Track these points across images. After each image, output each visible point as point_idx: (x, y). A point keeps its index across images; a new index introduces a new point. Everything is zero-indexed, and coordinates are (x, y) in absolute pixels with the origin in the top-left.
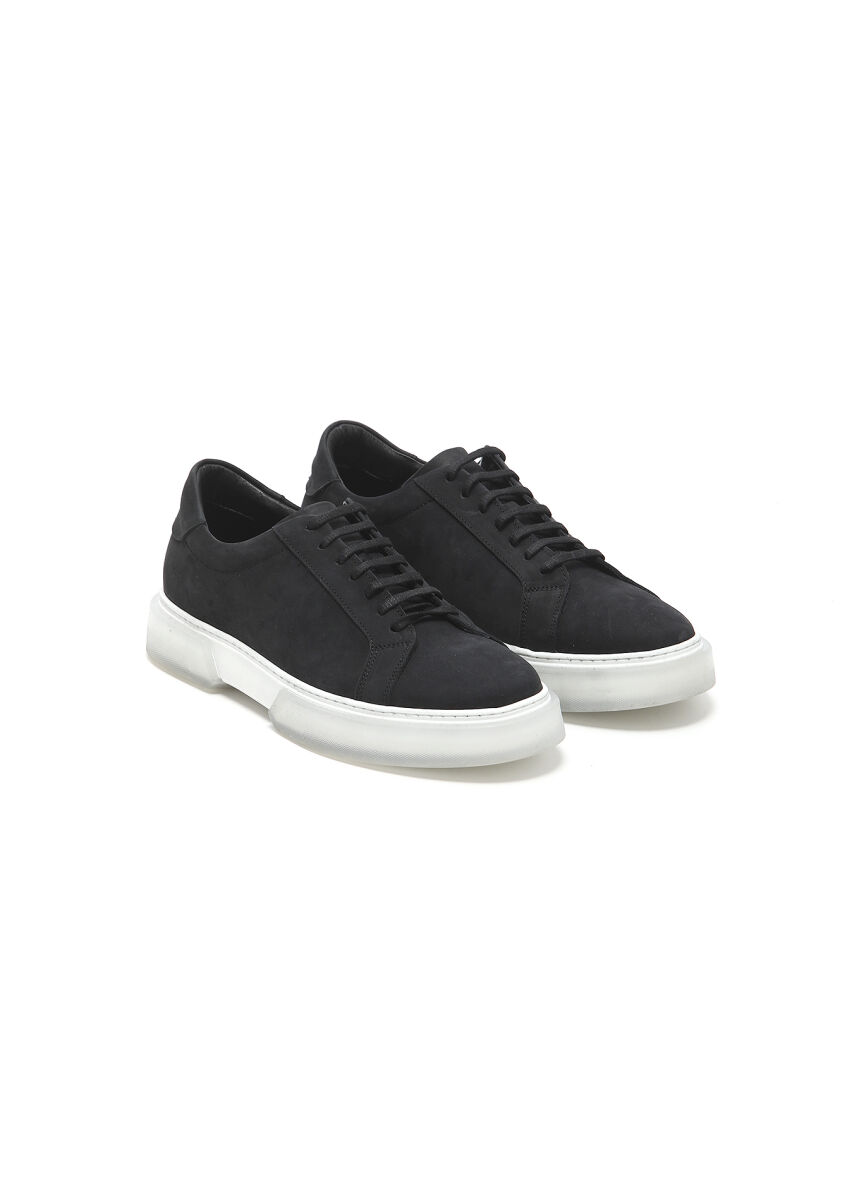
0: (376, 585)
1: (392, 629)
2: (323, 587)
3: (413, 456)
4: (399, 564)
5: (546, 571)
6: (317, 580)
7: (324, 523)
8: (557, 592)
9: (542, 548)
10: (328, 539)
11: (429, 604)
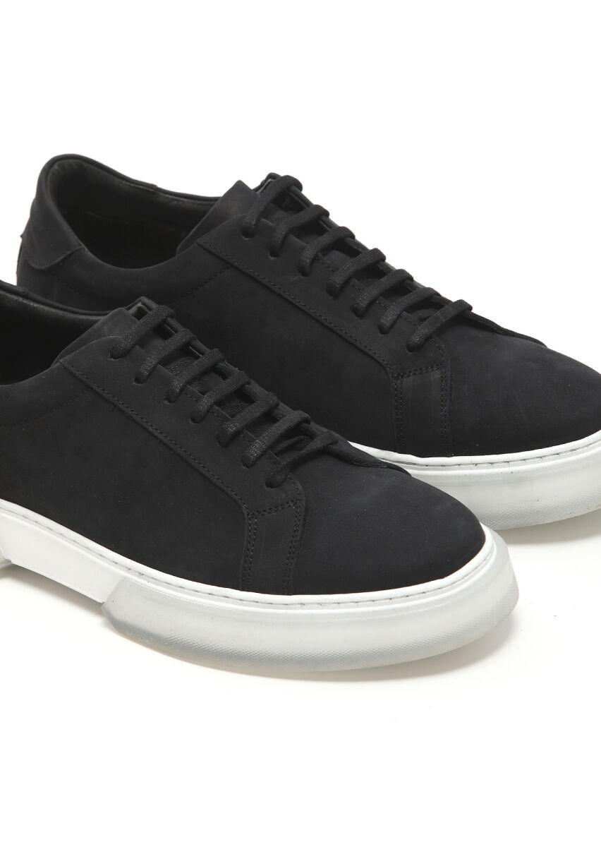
0: (232, 428)
1: (270, 485)
2: (156, 437)
3: (153, 187)
4: (243, 386)
5: (414, 349)
6: (145, 429)
7: (132, 347)
8: (436, 375)
9: (399, 316)
10: (145, 369)
11: (302, 437)
